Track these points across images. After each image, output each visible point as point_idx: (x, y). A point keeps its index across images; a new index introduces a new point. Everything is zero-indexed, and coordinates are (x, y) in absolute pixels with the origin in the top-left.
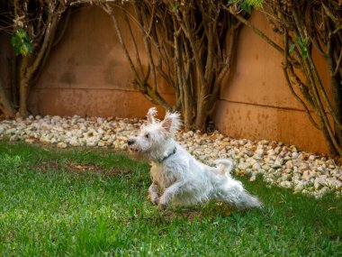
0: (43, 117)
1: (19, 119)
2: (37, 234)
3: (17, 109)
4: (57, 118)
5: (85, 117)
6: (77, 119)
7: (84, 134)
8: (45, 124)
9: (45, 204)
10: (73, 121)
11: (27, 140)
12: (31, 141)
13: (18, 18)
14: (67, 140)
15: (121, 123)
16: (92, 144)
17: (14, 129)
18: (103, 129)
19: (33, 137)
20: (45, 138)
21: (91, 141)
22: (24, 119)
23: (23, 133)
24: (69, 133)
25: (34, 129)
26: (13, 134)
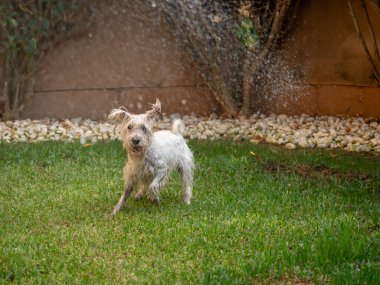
0: (268, 116)
1: (242, 118)
2: (272, 241)
3: (240, 107)
4: (284, 116)
5: (314, 115)
6: (306, 118)
7: (314, 134)
8: (270, 123)
9: (279, 209)
10: (301, 120)
11: (252, 141)
12: (257, 141)
13: (244, 7)
14: (296, 141)
15: (356, 123)
16: (324, 145)
17: (238, 129)
18: (336, 129)
19: (258, 137)
20: (271, 138)
21: (323, 142)
22: (248, 117)
23: (247, 132)
24: (297, 133)
25: (259, 129)
26: (236, 133)
